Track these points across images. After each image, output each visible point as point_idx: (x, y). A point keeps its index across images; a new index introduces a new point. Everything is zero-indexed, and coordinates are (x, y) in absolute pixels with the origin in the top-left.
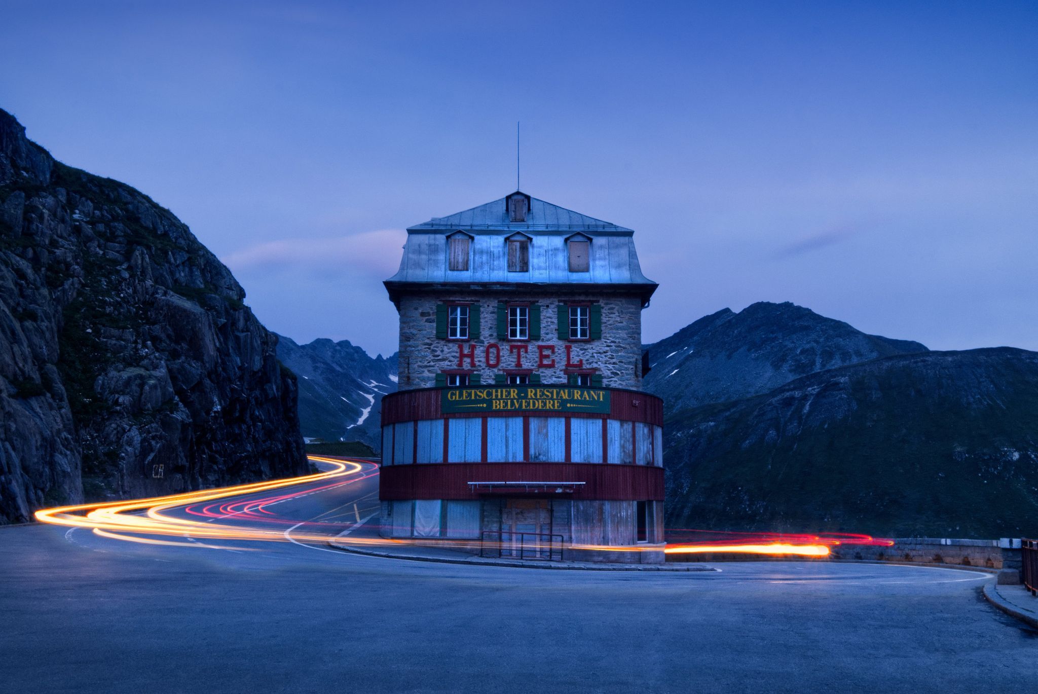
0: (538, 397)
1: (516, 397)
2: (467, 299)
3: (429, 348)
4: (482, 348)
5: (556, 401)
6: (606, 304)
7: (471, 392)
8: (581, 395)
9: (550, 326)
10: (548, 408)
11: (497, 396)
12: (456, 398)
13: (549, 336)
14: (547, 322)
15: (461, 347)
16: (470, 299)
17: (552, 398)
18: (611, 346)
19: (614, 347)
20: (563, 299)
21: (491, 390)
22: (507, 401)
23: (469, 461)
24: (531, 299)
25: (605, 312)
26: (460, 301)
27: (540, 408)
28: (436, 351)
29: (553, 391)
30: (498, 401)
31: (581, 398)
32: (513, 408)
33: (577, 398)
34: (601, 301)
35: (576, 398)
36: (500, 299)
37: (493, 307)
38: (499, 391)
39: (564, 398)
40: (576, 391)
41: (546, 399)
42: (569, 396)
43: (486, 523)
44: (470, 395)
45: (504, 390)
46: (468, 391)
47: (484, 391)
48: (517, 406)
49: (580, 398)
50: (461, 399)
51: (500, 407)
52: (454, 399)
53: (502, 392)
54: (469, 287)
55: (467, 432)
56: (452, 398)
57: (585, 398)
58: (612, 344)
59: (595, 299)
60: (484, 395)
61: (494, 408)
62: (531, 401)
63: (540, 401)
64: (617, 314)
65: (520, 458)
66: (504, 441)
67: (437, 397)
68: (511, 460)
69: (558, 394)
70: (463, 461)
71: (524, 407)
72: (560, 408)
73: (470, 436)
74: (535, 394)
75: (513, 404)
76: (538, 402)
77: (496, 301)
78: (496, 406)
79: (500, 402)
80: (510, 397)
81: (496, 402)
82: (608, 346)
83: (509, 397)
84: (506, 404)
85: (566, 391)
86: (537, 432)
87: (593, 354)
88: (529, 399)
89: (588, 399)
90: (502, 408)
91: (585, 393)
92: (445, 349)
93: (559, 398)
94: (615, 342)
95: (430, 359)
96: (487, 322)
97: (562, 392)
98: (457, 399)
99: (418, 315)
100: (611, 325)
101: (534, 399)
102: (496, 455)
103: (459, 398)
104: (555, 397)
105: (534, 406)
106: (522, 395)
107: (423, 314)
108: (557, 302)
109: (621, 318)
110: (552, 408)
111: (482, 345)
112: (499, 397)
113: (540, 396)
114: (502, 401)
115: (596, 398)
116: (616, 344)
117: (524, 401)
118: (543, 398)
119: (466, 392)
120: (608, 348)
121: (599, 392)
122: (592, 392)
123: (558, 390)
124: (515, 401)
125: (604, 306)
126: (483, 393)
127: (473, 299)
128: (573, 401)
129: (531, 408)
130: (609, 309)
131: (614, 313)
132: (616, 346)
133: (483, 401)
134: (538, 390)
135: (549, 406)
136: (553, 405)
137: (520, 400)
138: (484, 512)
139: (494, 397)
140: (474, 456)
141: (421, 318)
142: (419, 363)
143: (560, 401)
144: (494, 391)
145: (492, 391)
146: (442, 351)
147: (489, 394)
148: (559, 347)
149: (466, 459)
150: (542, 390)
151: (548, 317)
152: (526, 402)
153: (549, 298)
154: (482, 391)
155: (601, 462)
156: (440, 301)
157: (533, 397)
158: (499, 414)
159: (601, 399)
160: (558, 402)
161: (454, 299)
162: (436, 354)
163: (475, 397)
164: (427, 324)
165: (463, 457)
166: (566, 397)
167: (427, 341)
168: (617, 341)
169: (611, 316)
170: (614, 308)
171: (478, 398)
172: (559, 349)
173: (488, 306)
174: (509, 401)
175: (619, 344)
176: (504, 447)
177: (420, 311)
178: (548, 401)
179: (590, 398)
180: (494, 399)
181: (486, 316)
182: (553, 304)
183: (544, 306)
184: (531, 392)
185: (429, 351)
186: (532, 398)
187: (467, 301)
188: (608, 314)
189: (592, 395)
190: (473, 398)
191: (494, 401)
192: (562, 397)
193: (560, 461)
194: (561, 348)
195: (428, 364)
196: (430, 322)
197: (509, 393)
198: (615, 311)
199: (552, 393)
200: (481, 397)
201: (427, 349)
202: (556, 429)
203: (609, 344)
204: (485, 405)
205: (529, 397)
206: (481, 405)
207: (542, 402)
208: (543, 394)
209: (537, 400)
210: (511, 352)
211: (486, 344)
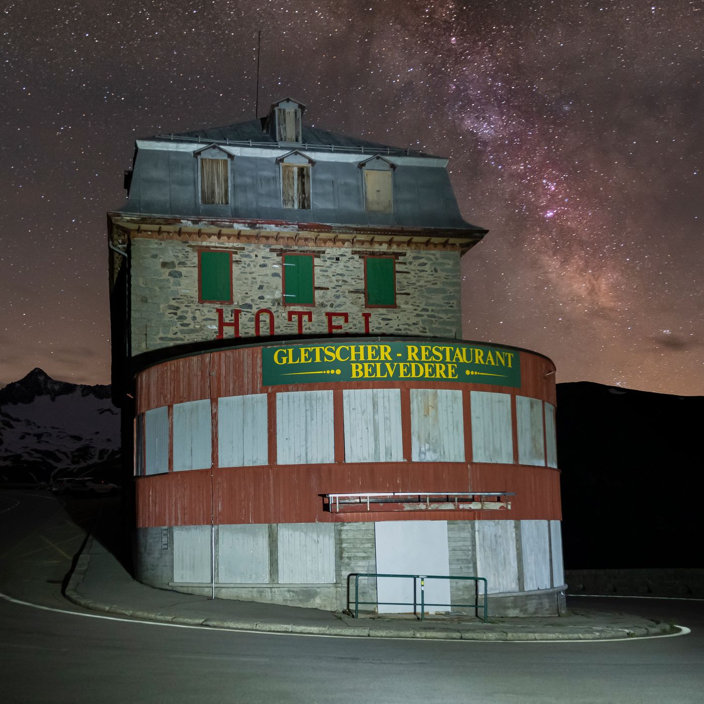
0: (424, 359)
1: (389, 358)
2: (227, 245)
3: (175, 314)
4: (249, 315)
5: (450, 366)
6: (415, 258)
7: (314, 350)
8: (485, 358)
9: (341, 286)
10: (438, 376)
11: (358, 356)
12: (288, 360)
13: (342, 299)
14: (337, 281)
15: (220, 312)
16: (231, 245)
17: (444, 362)
18: (422, 316)
19: (425, 317)
20: (358, 250)
21: (347, 348)
22: (375, 365)
23: (314, 462)
24: (315, 249)
25: (414, 268)
26: (216, 247)
27: (427, 376)
28: (185, 318)
29: (445, 349)
30: (360, 366)
31: (485, 362)
32: (386, 376)
33: (479, 361)
34: (408, 255)
35: (477, 362)
36: (273, 247)
37: (263, 258)
38: (362, 347)
39: (461, 361)
40: (477, 350)
41: (434, 362)
42: (468, 358)
43: (346, 561)
44: (312, 355)
45: (370, 347)
46: (309, 349)
47: (336, 349)
48: (391, 373)
49: (482, 362)
50: (298, 362)
51: (364, 375)
52: (284, 362)
53: (366, 350)
54: (232, 227)
55: (309, 413)
56: (280, 360)
57: (490, 362)
58: (423, 313)
59: (400, 251)
60: (336, 356)
61: (354, 376)
62: (413, 365)
63: (426, 365)
64: (429, 272)
65: (398, 456)
66: (371, 428)
67: (254, 359)
68: (383, 460)
69: (452, 354)
70: (303, 462)
71: (402, 375)
72: (456, 377)
73: (314, 422)
74: (419, 354)
75: (384, 370)
76: (424, 366)
77: (268, 250)
78: (357, 374)
79: (363, 366)
80: (380, 358)
81: (357, 367)
82: (418, 315)
83: (377, 359)
84: (374, 370)
85: (464, 350)
86: (422, 413)
87: (398, 325)
88: (410, 362)
89: (493, 364)
90: (367, 376)
91: (490, 354)
92: (197, 314)
93: (454, 361)
94: (427, 310)
95: (177, 329)
96: (255, 278)
97: (458, 351)
98: (291, 362)
99: (160, 266)
100: (421, 286)
101: (417, 362)
102: (357, 452)
103: (294, 360)
104: (448, 360)
105: (417, 372)
106: (399, 355)
107: (164, 265)
108: (350, 252)
109: (435, 277)
110: (444, 376)
111: (249, 310)
112: (362, 358)
113: (427, 358)
114: (366, 365)
115: (503, 362)
116: (427, 313)
117: (401, 365)
118: (430, 360)
119: (306, 351)
120: (419, 319)
121: (506, 354)
122: (498, 353)
123: (452, 348)
124: (388, 365)
125: (413, 261)
126: (335, 352)
127: (235, 245)
128: (473, 366)
129: (414, 375)
130: (420, 265)
131: (426, 271)
132: (428, 316)
133: (336, 364)
134: (423, 348)
135: (440, 373)
136: (446, 372)
137: (396, 364)
138: (341, 543)
139: (353, 359)
140: (324, 454)
141: (163, 270)
142: (161, 335)
143: (456, 365)
144: (353, 348)
145: (350, 348)
146: (194, 318)
147: (345, 353)
148: (354, 316)
149: (309, 458)
150: (430, 347)
151: (338, 274)
152: (405, 366)
153: (340, 247)
154: (334, 348)
155: (511, 462)
156: (189, 246)
157: (417, 359)
158: (361, 384)
159: (510, 366)
160: (453, 367)
161: (208, 244)
162: (185, 322)
163: (322, 358)
164: (172, 279)
165: (303, 455)
166: (463, 359)
167: (173, 303)
168: (430, 308)
169: (422, 274)
170: (425, 264)
171: (326, 360)
172: (354, 318)
173: (256, 256)
174: (378, 365)
175: (433, 313)
176: (372, 439)
177: (161, 260)
178: (438, 365)
179: (495, 363)
180: (353, 362)
181: (254, 270)
182: (345, 255)
183: (333, 259)
184: (413, 350)
185: (176, 317)
186: (414, 361)
187: (227, 248)
188: (418, 272)
189: (499, 358)
190: (318, 360)
191: (354, 365)
192: (458, 359)
193: (458, 460)
194: (356, 317)
195: (174, 337)
196: (176, 277)
197: (378, 353)
198: (427, 268)
199: (444, 353)
200: (330, 358)
201: (172, 315)
202: (450, 410)
203: (421, 313)
204: (338, 372)
205: (410, 359)
206: (333, 372)
207: (430, 366)
208: (431, 353)
209: (422, 363)
210: (290, 319)
211: (255, 310)
